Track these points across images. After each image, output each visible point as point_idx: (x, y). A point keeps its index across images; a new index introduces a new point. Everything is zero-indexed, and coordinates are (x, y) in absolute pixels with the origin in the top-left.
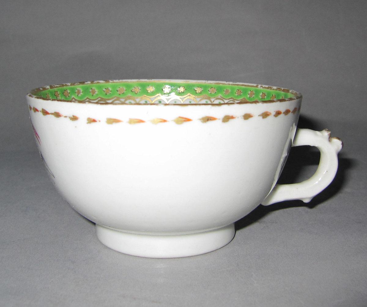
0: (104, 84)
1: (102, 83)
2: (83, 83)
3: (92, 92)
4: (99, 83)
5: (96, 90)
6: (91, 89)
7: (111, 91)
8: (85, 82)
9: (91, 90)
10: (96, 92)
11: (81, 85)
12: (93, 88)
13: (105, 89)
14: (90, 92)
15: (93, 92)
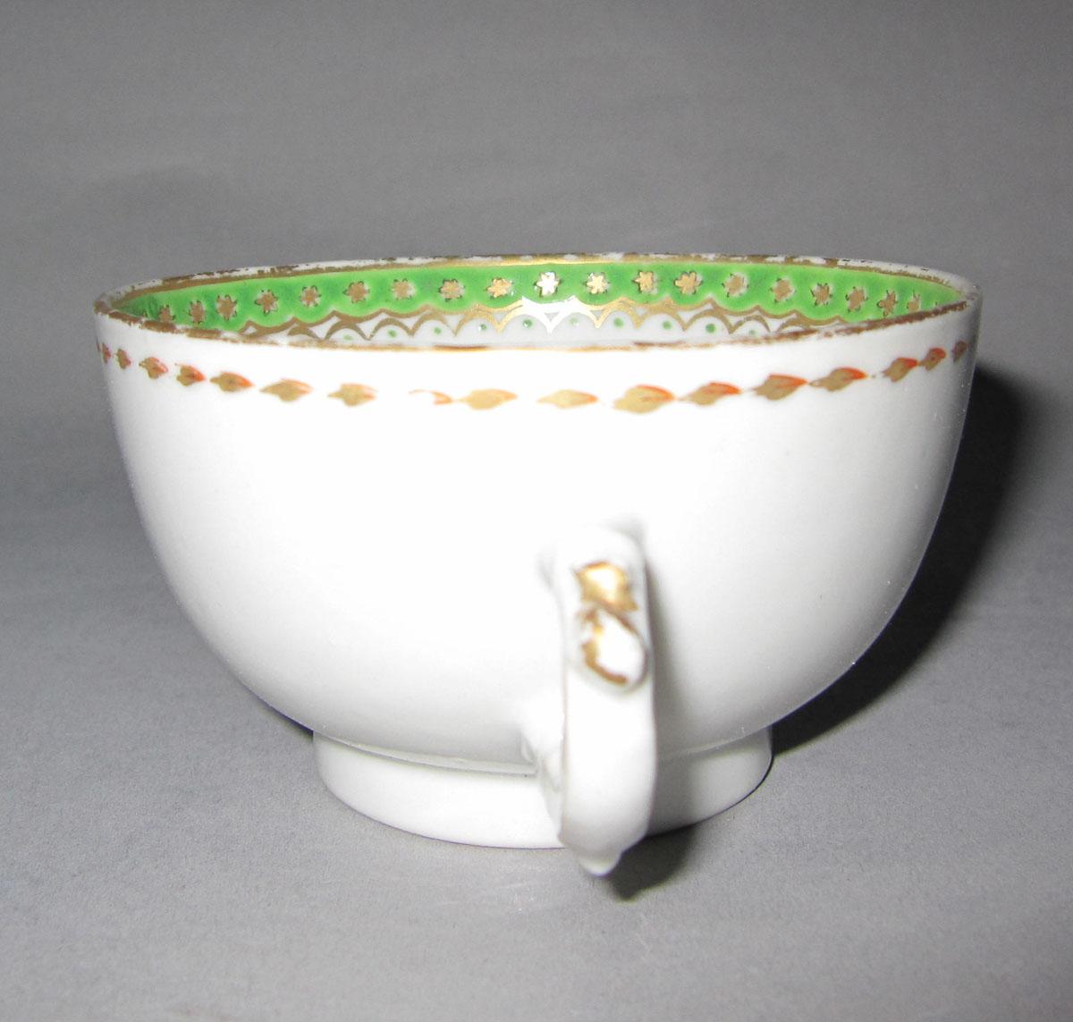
0: (821, 269)
1: (817, 265)
2: (760, 257)
3: (779, 290)
4: (807, 263)
5: (792, 287)
6: (779, 280)
7: (831, 296)
8: (767, 256)
9: (775, 285)
10: (790, 291)
11: (751, 265)
12: (785, 278)
13: (819, 285)
14: (771, 289)
15: (783, 290)
